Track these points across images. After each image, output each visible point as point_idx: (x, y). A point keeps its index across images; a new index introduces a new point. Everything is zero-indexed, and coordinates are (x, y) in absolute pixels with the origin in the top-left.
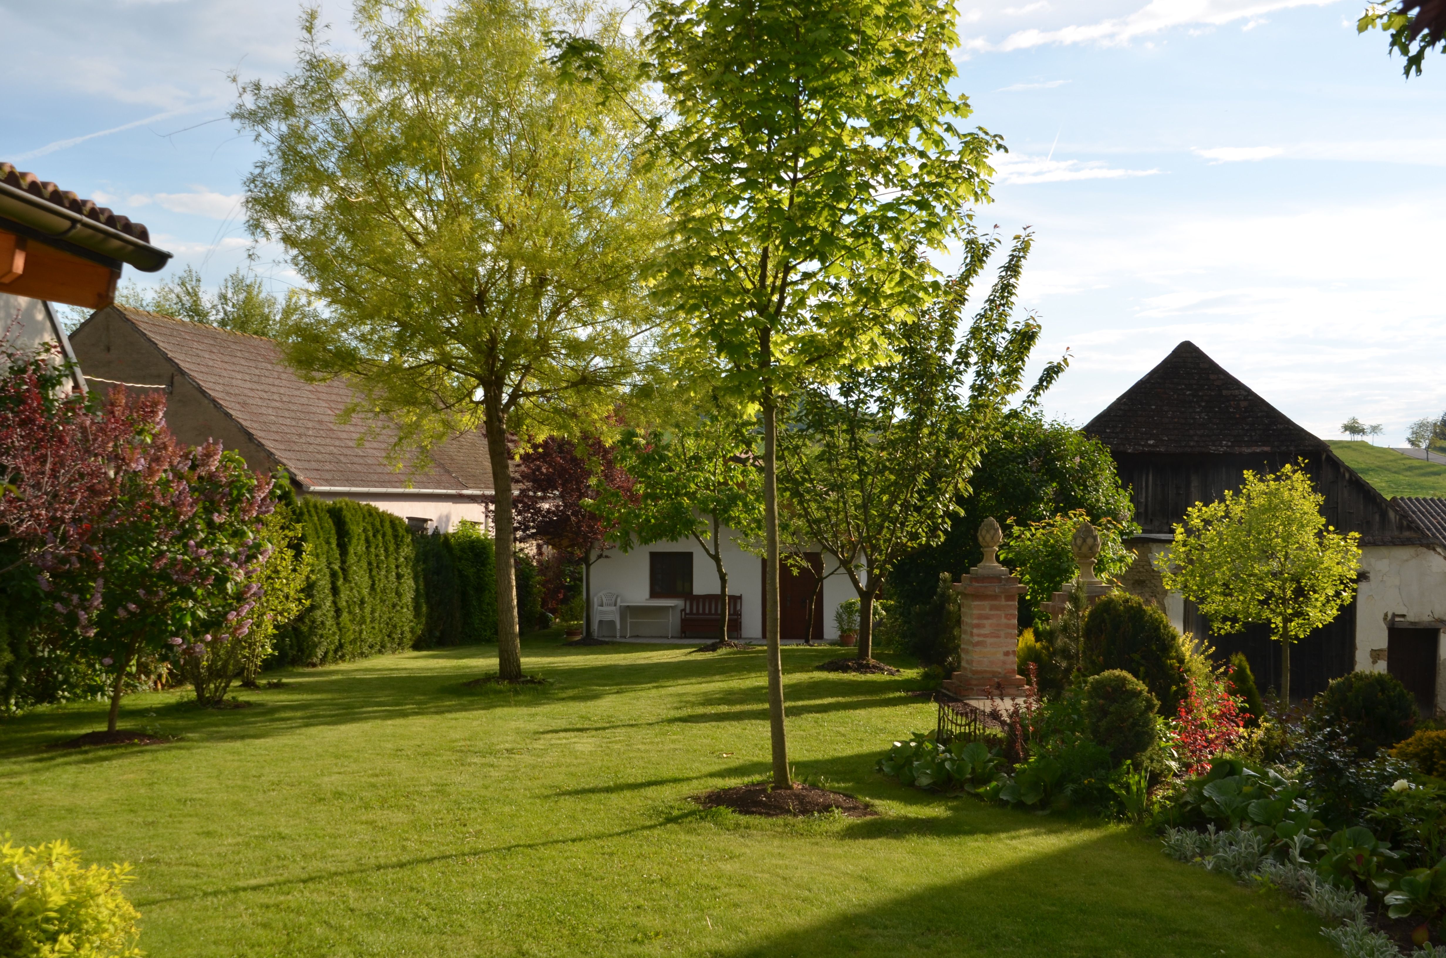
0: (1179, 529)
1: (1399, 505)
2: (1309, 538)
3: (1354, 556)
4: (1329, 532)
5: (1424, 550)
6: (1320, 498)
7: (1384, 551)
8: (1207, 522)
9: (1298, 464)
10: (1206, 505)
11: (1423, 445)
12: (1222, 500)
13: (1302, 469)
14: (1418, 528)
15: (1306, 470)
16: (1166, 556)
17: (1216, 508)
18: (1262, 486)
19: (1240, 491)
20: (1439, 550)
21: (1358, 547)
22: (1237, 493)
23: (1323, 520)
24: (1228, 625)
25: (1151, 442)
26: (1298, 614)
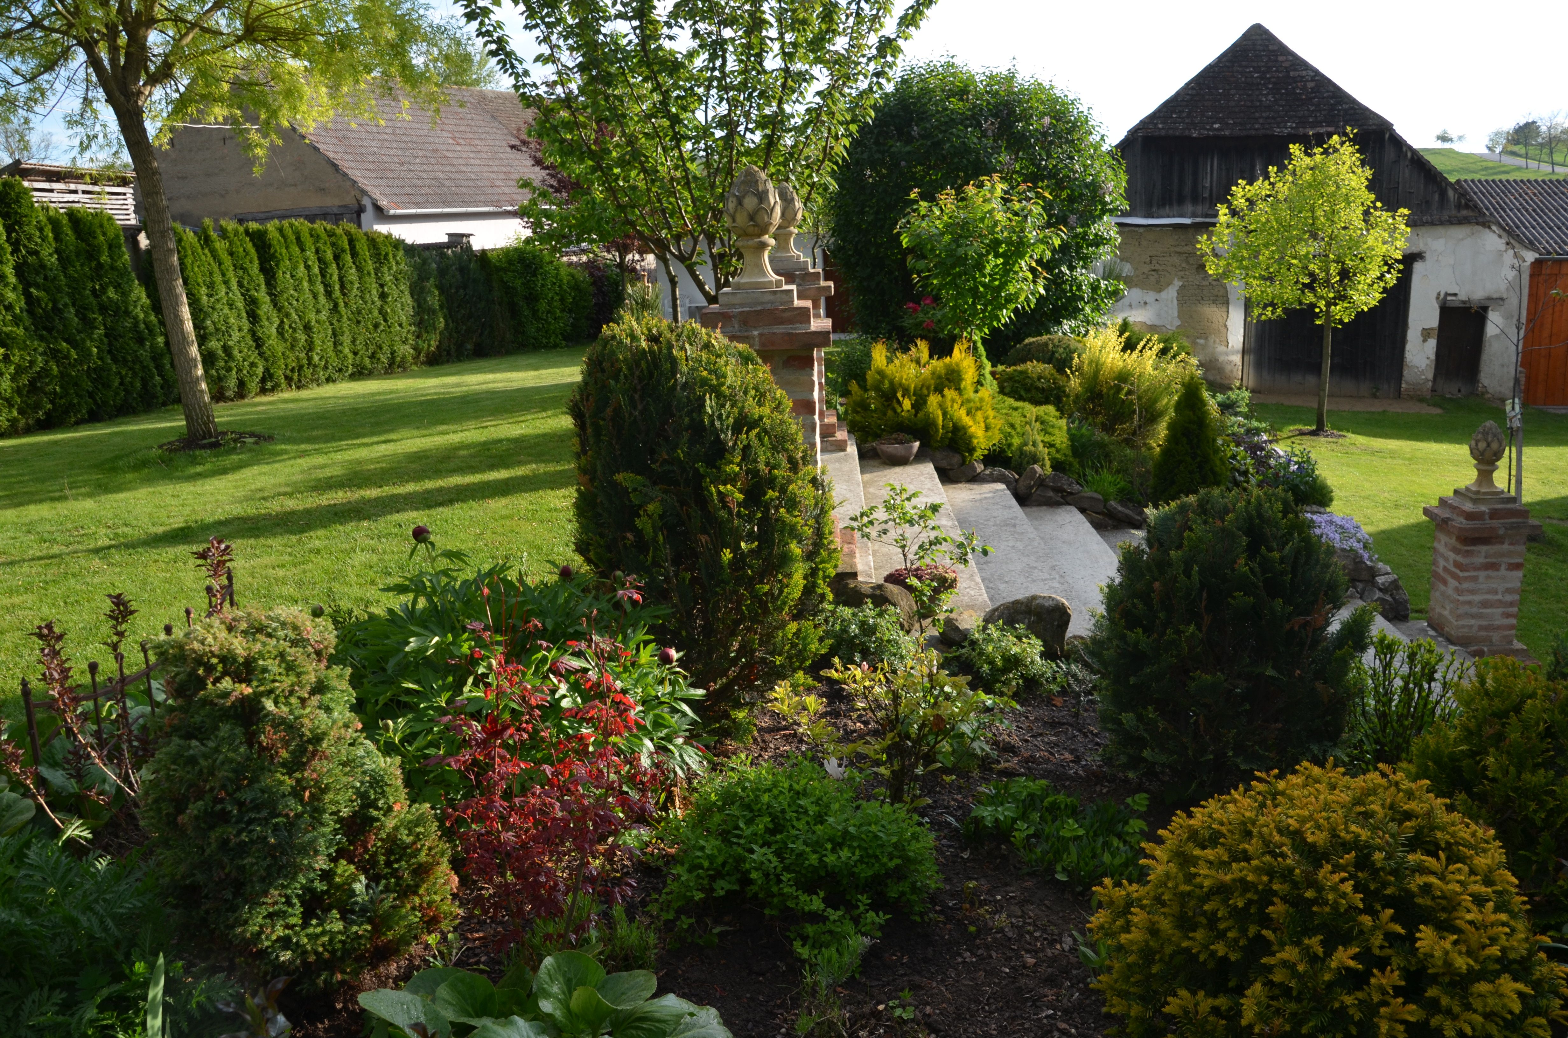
0: (1223, 210)
1: (1462, 187)
2: (1355, 215)
3: (1402, 234)
4: (1375, 208)
5: (1480, 228)
6: (1368, 173)
7: (1441, 230)
8: (1251, 202)
9: (1346, 134)
10: (1250, 183)
11: (1498, 150)
12: (1267, 177)
13: (1350, 140)
14: (1476, 206)
15: (1354, 141)
16: (1209, 239)
17: (1260, 187)
18: (1307, 160)
19: (1286, 167)
20: (1494, 228)
21: (1407, 225)
22: (1282, 168)
23: (1372, 197)
24: (1269, 311)
25: (1216, 126)
26: (1343, 298)
